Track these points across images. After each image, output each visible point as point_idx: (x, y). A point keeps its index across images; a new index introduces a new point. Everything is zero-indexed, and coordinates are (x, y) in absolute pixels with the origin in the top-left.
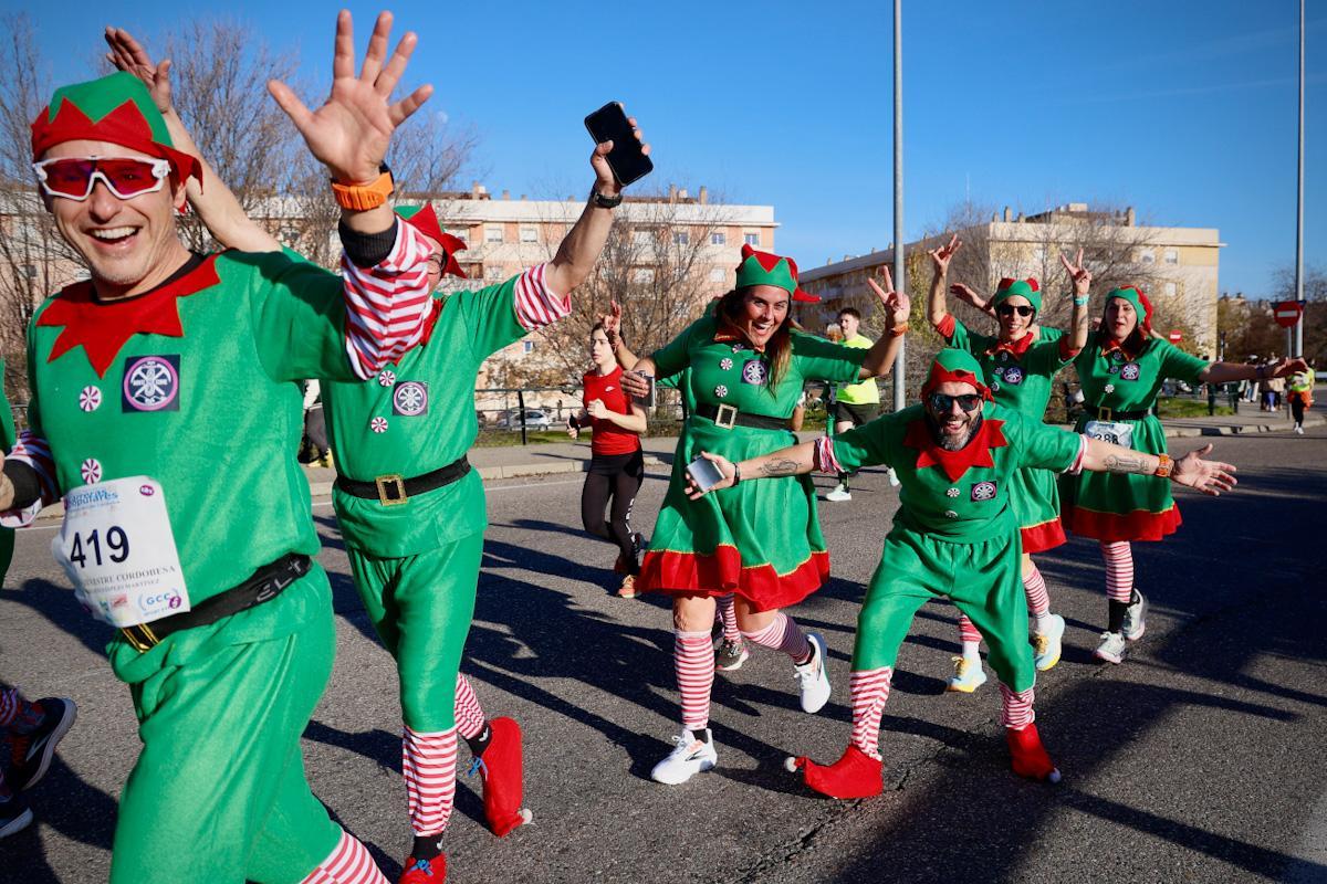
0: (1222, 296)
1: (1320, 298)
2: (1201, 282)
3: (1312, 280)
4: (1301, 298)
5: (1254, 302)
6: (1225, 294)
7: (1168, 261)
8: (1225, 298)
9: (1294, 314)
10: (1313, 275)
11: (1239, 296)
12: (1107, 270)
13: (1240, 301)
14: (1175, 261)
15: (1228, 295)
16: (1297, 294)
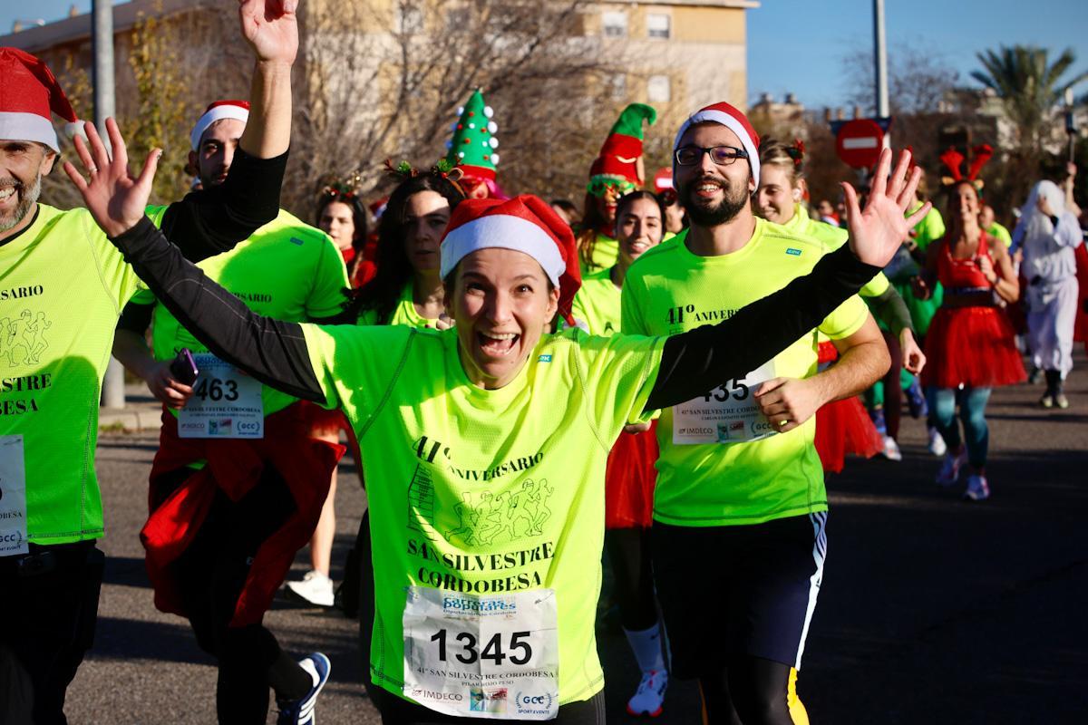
0: (756, 100)
1: (927, 106)
2: (714, 75)
3: (913, 72)
4: (885, 113)
5: (814, 113)
6: (764, 96)
7: (652, 33)
8: (764, 103)
9: (869, 143)
10: (912, 64)
11: (788, 100)
12: (527, 57)
13: (789, 110)
14: (666, 34)
15: (770, 98)
16: (877, 107)
